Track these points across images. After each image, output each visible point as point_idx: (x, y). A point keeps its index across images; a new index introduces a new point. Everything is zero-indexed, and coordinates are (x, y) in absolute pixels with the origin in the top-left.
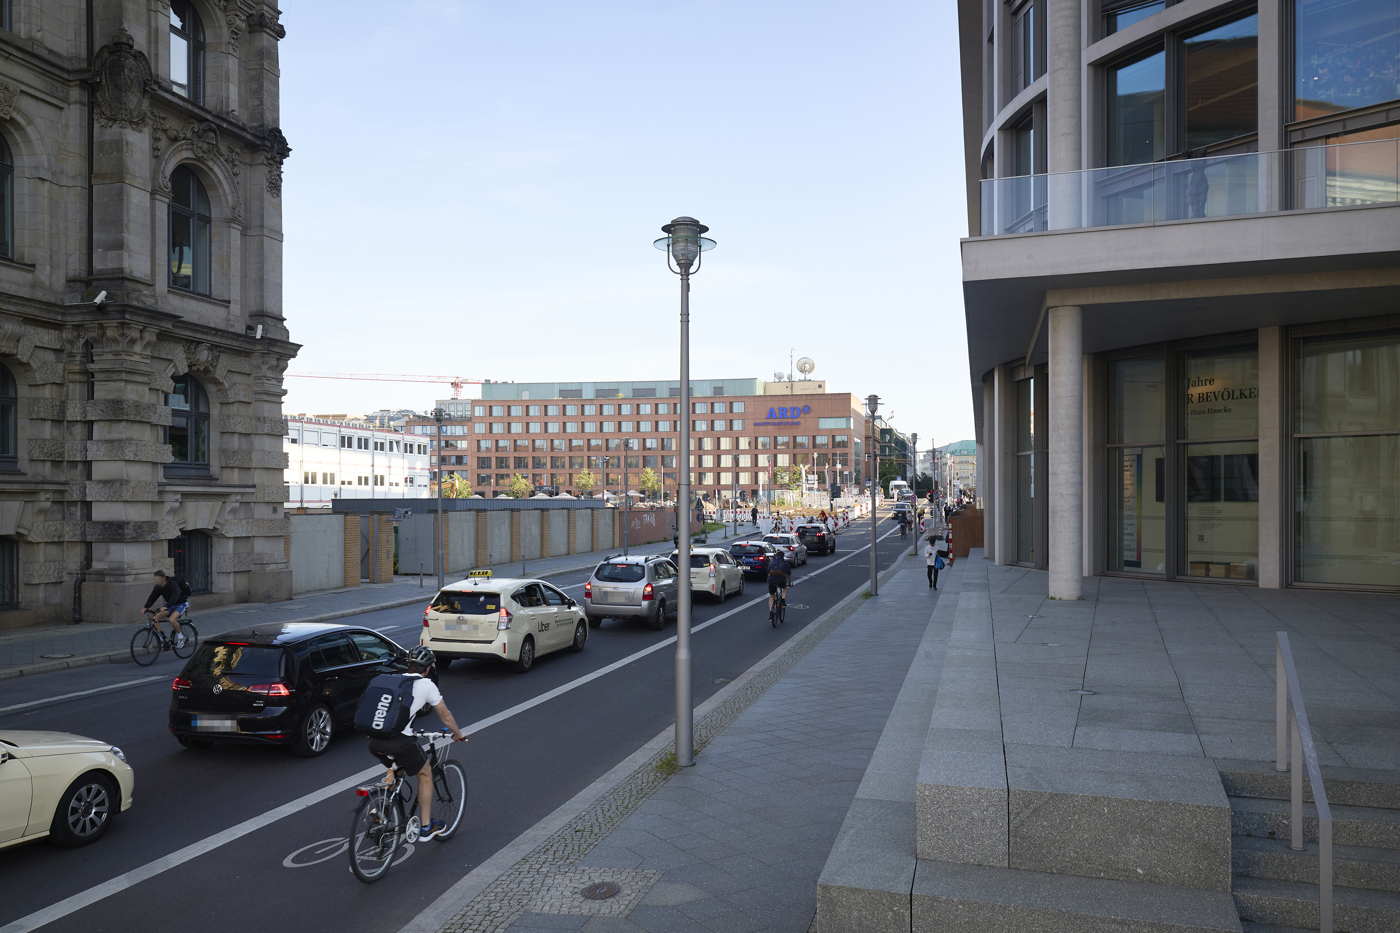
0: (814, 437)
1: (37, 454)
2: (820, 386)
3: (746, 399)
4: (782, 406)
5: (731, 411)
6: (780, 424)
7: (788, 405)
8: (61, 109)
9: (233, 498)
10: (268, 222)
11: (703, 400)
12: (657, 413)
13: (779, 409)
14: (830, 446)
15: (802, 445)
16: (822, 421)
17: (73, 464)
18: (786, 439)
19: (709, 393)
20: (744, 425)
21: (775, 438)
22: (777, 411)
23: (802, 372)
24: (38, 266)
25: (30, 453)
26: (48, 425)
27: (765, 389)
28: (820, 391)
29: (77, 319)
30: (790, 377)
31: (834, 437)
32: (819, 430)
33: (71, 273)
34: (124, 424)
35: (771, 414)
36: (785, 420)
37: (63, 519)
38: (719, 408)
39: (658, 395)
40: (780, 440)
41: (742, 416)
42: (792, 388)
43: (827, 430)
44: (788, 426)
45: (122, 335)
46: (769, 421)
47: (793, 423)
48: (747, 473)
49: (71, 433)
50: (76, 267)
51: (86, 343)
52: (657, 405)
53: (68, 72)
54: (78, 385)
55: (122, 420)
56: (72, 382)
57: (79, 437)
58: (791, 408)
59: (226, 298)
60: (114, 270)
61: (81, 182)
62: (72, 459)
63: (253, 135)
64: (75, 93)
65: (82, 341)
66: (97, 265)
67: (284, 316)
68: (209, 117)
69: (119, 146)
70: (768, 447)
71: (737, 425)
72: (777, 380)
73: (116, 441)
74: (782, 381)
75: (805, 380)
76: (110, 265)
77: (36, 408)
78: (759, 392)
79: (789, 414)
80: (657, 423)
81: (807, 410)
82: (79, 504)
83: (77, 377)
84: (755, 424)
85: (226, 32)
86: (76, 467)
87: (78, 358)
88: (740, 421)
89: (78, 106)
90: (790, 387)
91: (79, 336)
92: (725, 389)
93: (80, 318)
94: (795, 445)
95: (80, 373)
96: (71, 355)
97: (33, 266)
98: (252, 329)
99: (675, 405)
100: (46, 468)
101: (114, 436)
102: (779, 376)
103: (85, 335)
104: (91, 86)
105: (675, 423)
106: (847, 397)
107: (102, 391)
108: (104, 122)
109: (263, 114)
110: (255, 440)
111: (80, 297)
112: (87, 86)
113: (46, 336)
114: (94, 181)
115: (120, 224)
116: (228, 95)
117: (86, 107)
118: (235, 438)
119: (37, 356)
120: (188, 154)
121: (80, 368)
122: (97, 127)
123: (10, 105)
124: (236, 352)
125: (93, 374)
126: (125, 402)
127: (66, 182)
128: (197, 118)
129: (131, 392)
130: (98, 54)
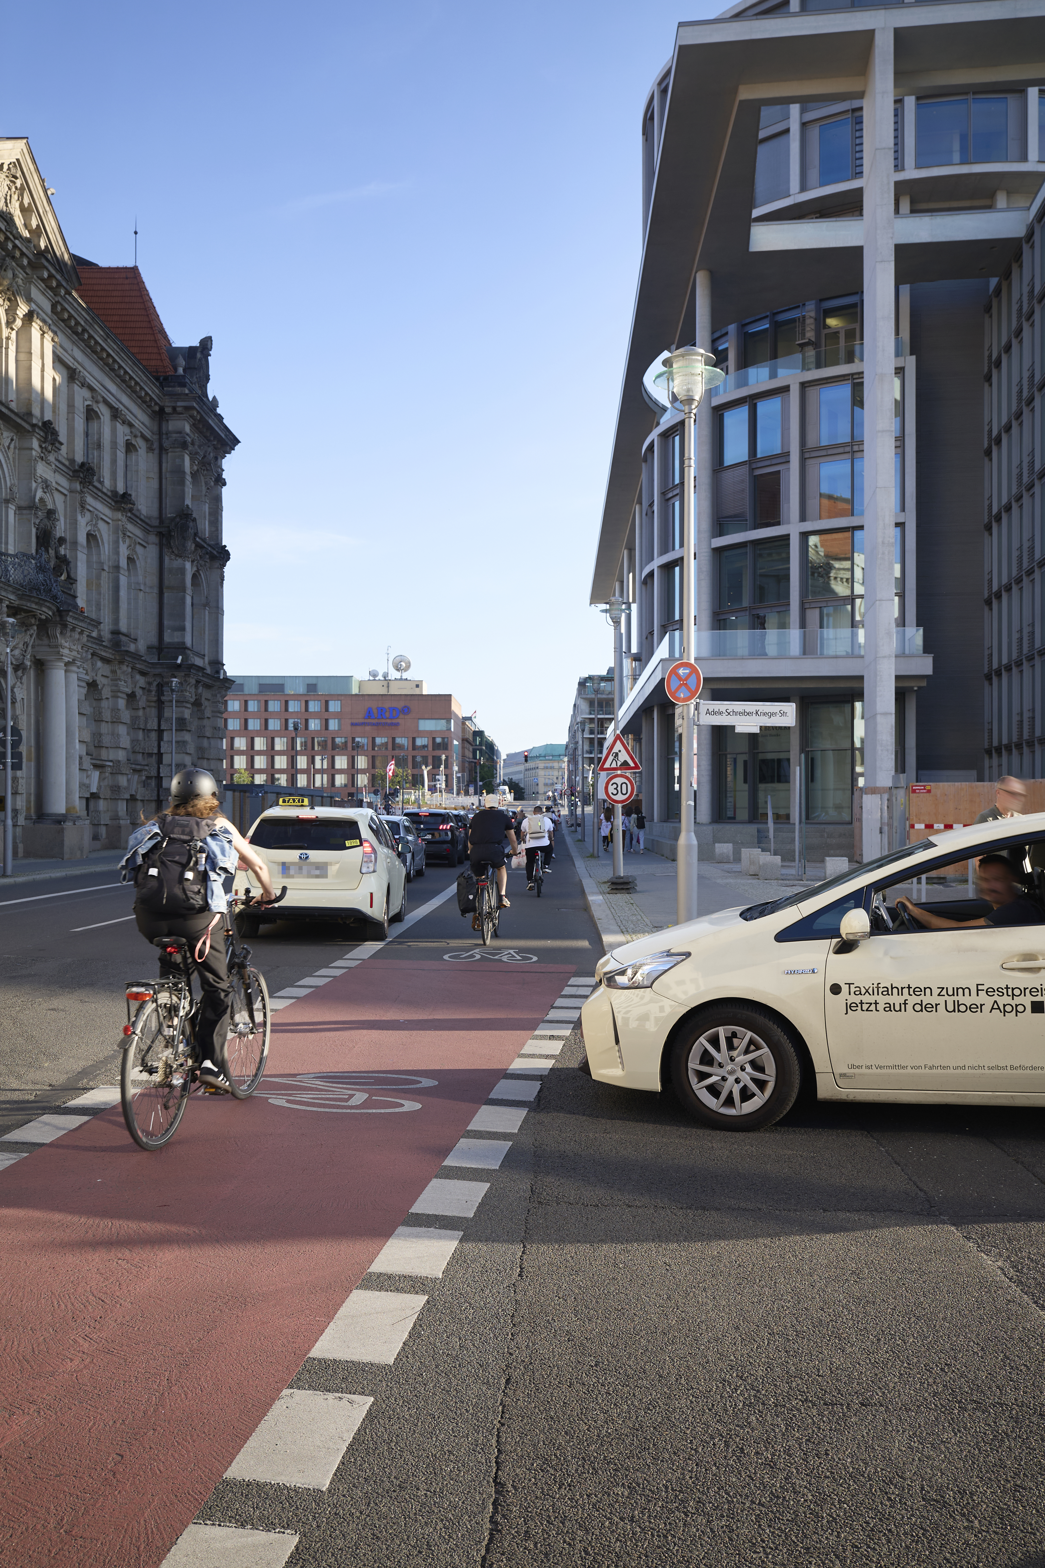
0: (414, 739)
1: (137, 749)
2: (417, 686)
3: (343, 698)
4: (380, 706)
5: (327, 710)
6: (378, 724)
7: (387, 705)
8: (145, 547)
10: (220, 606)
11: (296, 697)
12: (246, 709)
13: (378, 708)
14: (430, 748)
15: (401, 747)
16: (421, 722)
17: (150, 755)
18: (384, 740)
19: (302, 690)
20: (340, 725)
21: (374, 739)
22: (375, 711)
23: (398, 670)
24: (139, 640)
25: (133, 748)
26: (141, 732)
27: (359, 687)
28: (417, 691)
29: (158, 671)
30: (385, 676)
31: (434, 739)
32: (418, 732)
33: (149, 643)
34: (185, 732)
35: (369, 714)
36: (383, 721)
37: (144, 787)
38: (314, 706)
39: (246, 691)
40: (379, 741)
41: (338, 716)
42: (388, 687)
43: (427, 731)
44: (387, 727)
45: (185, 681)
46: (366, 721)
47: (392, 724)
48: (343, 775)
49: (148, 737)
50: (153, 640)
51: (158, 685)
52: (246, 702)
53: (151, 526)
54: (153, 709)
55: (183, 730)
56: (149, 707)
57: (154, 739)
58: (389, 708)
59: (202, 653)
60: (178, 643)
61: (156, 590)
62: (150, 752)
63: (217, 552)
64: (153, 538)
65: (155, 684)
66: (167, 639)
67: (224, 662)
68: (206, 546)
69: (182, 571)
70: (366, 748)
71: (333, 725)
72: (372, 678)
73: (181, 741)
74: (377, 679)
75: (401, 679)
76: (176, 640)
77: (137, 722)
78: (355, 690)
79: (387, 714)
80: (246, 721)
81: (406, 710)
82: (154, 779)
83: (153, 704)
84: (352, 724)
85: (204, 488)
86: (152, 757)
87: (153, 693)
88: (337, 720)
89: (154, 546)
90: (386, 685)
91: (155, 680)
92: (319, 686)
93: (160, 670)
94: (395, 746)
95: (155, 702)
96: (150, 691)
97: (136, 640)
98: (218, 672)
99: (266, 702)
100: (140, 757)
101: (179, 739)
102: (374, 674)
103: (158, 680)
104: (163, 535)
105: (266, 721)
106: (447, 698)
107: (172, 713)
108: (173, 557)
109: (217, 537)
110: (212, 741)
111: (156, 658)
112: (160, 534)
113: (141, 681)
114: (165, 590)
115: (182, 616)
116: (205, 527)
117: (158, 546)
118: (205, 740)
119: (139, 692)
120: (195, 569)
121: (155, 699)
122: (166, 559)
123: (134, 550)
124: (208, 686)
125: (163, 703)
126: (185, 719)
127: (147, 590)
128: (202, 547)
129: (187, 714)
130: (173, 519)
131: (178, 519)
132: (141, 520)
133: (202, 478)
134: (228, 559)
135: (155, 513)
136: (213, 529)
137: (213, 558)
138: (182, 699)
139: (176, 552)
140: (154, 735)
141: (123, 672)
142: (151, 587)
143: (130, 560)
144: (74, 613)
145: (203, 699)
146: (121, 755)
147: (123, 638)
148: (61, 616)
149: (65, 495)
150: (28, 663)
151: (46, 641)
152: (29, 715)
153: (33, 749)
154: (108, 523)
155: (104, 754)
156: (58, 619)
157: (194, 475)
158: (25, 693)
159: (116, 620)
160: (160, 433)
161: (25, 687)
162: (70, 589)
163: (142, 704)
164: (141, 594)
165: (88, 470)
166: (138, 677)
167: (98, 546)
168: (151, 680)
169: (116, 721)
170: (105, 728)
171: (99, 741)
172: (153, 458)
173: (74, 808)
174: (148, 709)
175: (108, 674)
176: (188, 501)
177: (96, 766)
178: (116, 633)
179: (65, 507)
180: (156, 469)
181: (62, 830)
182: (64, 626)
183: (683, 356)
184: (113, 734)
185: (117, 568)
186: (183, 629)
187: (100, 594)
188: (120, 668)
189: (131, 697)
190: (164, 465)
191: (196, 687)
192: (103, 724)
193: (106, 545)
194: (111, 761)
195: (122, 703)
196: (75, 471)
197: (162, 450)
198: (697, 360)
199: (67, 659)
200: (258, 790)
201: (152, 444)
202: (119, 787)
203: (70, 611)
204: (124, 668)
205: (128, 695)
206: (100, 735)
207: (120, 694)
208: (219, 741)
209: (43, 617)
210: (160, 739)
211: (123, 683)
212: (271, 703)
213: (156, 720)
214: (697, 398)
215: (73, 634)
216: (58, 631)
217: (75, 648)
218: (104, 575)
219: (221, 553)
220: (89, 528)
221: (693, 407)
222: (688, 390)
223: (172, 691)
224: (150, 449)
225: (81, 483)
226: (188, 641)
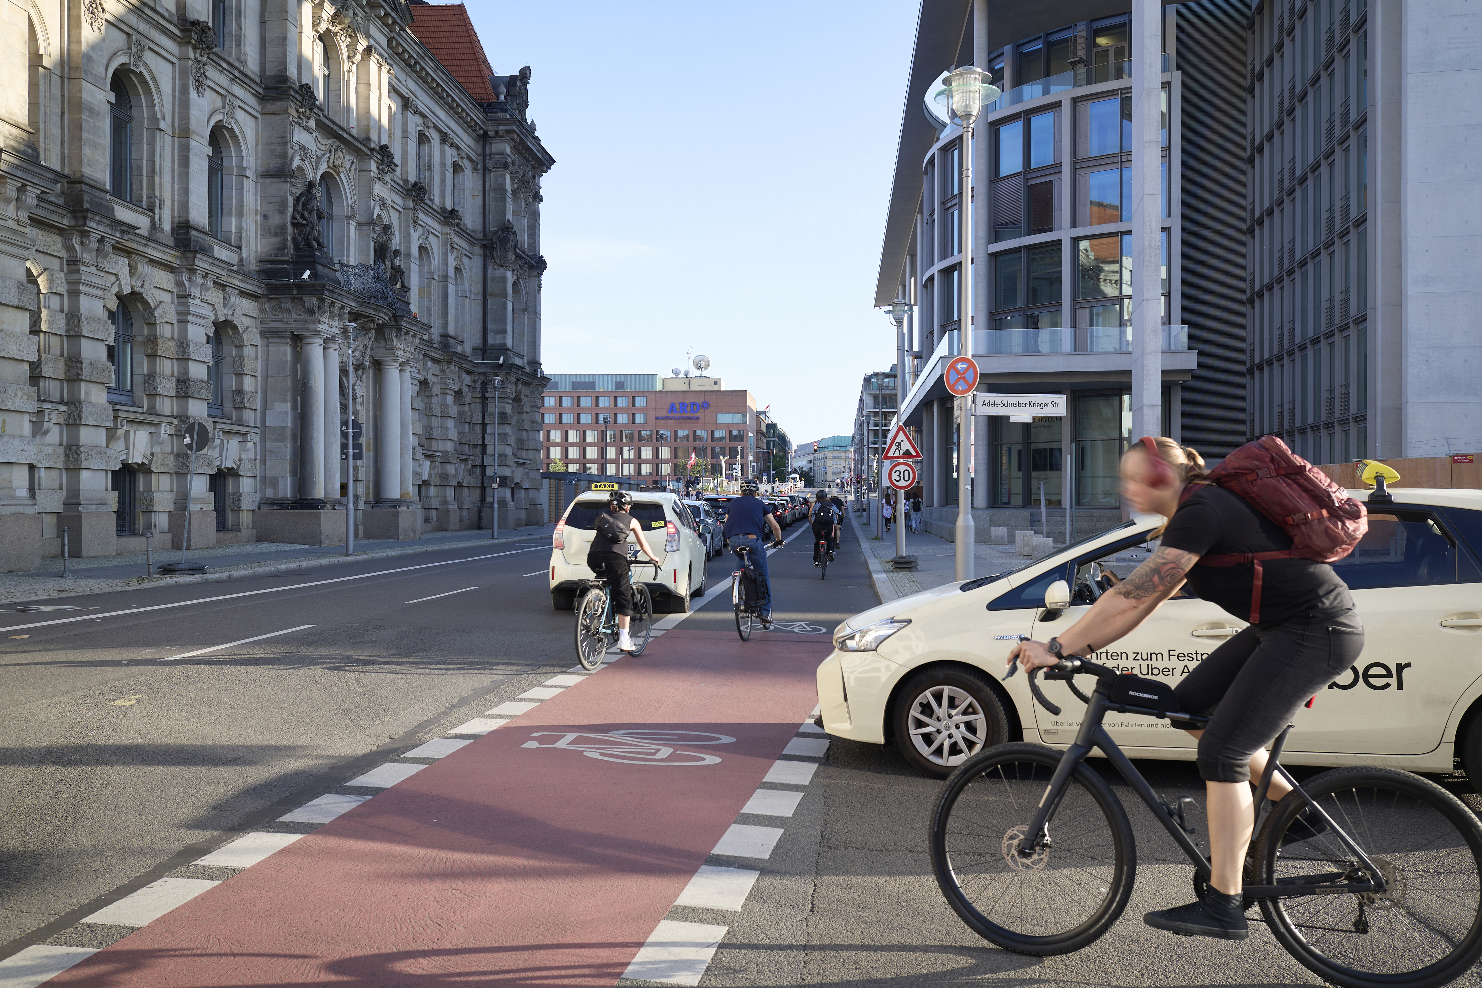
0: (713, 432)
1: (464, 441)
2: (716, 383)
3: (648, 394)
4: (682, 401)
5: (634, 405)
6: (679, 418)
7: (688, 400)
8: (470, 258)
9: (527, 466)
11: (606, 393)
12: (560, 405)
13: (680, 404)
14: (728, 440)
15: (701, 439)
16: (719, 416)
17: (475, 446)
18: (686, 433)
19: (611, 387)
20: (645, 418)
21: (676, 431)
22: (677, 406)
23: (698, 369)
24: (465, 342)
25: (460, 440)
26: (467, 425)
27: (663, 385)
28: (715, 388)
29: (482, 370)
30: (687, 374)
31: (731, 431)
32: (717, 425)
33: (474, 345)
34: (506, 425)
35: (672, 408)
36: (685, 415)
37: (470, 475)
38: (622, 402)
40: (680, 433)
41: (644, 411)
42: (689, 384)
43: (725, 425)
44: (688, 421)
45: (506, 379)
46: (669, 415)
47: (693, 418)
48: (648, 465)
49: (473, 430)
50: (478, 342)
51: (482, 383)
52: (560, 398)
53: (476, 240)
54: (478, 404)
56: (474, 402)
57: (478, 432)
58: (690, 403)
59: (522, 354)
60: (500, 345)
61: (480, 297)
62: (475, 443)
63: (535, 262)
64: (478, 250)
65: (480, 381)
66: (490, 341)
67: (541, 363)
68: (525, 256)
69: (504, 279)
70: (669, 439)
71: (639, 419)
73: (502, 434)
74: (679, 377)
75: (701, 377)
76: (498, 342)
77: (464, 417)
78: (659, 387)
79: (689, 409)
80: (561, 416)
81: (705, 405)
82: (478, 468)
83: (478, 400)
86: (477, 448)
87: (478, 390)
88: (642, 415)
89: (479, 257)
90: (687, 382)
91: (479, 378)
92: (627, 384)
93: (484, 369)
94: (695, 438)
95: (479, 398)
96: (475, 388)
97: (462, 342)
98: (536, 371)
99: (579, 398)
100: (466, 448)
101: (501, 431)
102: (676, 373)
103: (483, 378)
104: (487, 247)
105: (579, 415)
106: (743, 395)
107: (494, 408)
108: (496, 267)
109: (535, 248)
110: (531, 433)
111: (481, 358)
112: (484, 247)
113: (467, 379)
114: (488, 297)
115: (504, 321)
116: (524, 239)
117: (482, 258)
118: (525, 432)
119: (465, 389)
120: (515, 277)
121: (480, 395)
122: (490, 268)
123: (461, 261)
124: (527, 384)
125: (487, 399)
126: (506, 414)
127: (473, 297)
128: (521, 258)
129: (508, 409)
130: (495, 233)
131: (500, 233)
132: (467, 234)
133: (522, 195)
134: (545, 268)
135: (480, 228)
136: (531, 241)
137: (531, 267)
138: (503, 396)
139: (498, 262)
140: (478, 428)
141: (451, 371)
142: (475, 294)
143: (457, 270)
144: (408, 318)
145: (522, 395)
146: (449, 447)
147: (451, 341)
148: (396, 321)
149: (400, 212)
150: (368, 364)
151: (383, 344)
152: (368, 410)
153: (371, 441)
154: (438, 237)
155: (434, 445)
156: (393, 323)
157: (514, 192)
158: (365, 390)
159: (445, 325)
160: (484, 155)
161: (364, 385)
162: (404, 297)
163: (468, 399)
164: (467, 300)
165: (420, 189)
166: (464, 375)
167: (429, 258)
168: (476, 378)
169: (445, 416)
170: (435, 422)
171: (430, 434)
172: (478, 177)
173: (408, 494)
174: (473, 405)
175: (438, 373)
176: (509, 217)
177: (427, 456)
178: (445, 336)
179: (400, 223)
180: (481, 188)
181: (398, 512)
182: (399, 330)
183: (961, 74)
184: (442, 428)
185: (446, 277)
186: (505, 332)
187: (430, 301)
188: (448, 368)
189: (458, 393)
190: (487, 184)
191: (516, 384)
192: (434, 419)
193: (436, 257)
194: (441, 452)
195: (450, 399)
196: (408, 190)
197: (485, 169)
198: (975, 78)
199: (401, 360)
200: (572, 478)
201: (477, 165)
202: (448, 475)
203: (404, 316)
204: (452, 367)
205: (455, 392)
206: (431, 428)
207: (448, 391)
208: (537, 433)
209: (381, 322)
210: (484, 431)
211: (451, 381)
212: (583, 399)
213: (480, 415)
214: (975, 113)
215: (407, 337)
216: (394, 334)
217: (408, 349)
218: (434, 283)
219: (538, 263)
220: (421, 241)
221: (971, 121)
222: (966, 106)
223: (495, 388)
224: (475, 169)
225: (413, 200)
226: (509, 343)
